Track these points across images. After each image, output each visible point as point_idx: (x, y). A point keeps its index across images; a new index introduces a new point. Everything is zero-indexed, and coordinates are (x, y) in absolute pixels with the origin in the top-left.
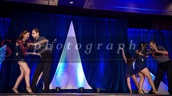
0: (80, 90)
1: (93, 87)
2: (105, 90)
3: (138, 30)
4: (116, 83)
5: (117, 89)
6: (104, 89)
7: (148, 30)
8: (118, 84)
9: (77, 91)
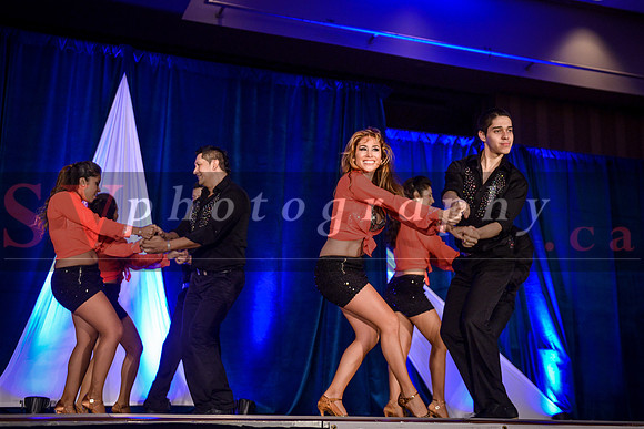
3: (433, 139)
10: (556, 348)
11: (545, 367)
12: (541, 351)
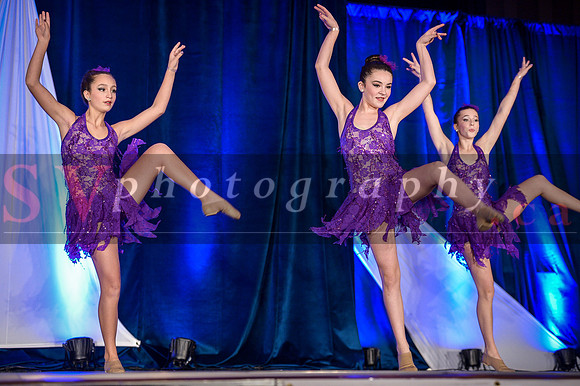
0: (73, 354)
1: (146, 338)
2: (211, 350)
3: (406, 14)
4: (277, 312)
5: (279, 342)
6: (210, 343)
7: (456, 20)
8: (285, 317)
9: (50, 360)
10: (560, 272)
11: (546, 294)
12: (541, 276)
